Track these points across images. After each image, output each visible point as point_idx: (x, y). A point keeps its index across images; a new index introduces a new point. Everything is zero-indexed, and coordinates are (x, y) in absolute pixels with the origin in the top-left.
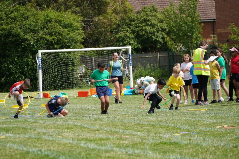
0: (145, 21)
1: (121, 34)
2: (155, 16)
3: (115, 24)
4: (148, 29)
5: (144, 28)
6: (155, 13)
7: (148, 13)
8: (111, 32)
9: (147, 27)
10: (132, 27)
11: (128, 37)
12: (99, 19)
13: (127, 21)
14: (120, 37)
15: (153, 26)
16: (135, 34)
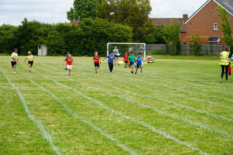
0: (159, 31)
1: (149, 36)
2: (163, 29)
3: (147, 31)
4: (160, 34)
5: (158, 33)
6: (163, 28)
7: (161, 27)
8: (145, 34)
9: (160, 33)
10: (154, 33)
11: (152, 37)
12: (140, 29)
13: (152, 30)
14: (149, 37)
15: (162, 33)
16: (155, 36)
